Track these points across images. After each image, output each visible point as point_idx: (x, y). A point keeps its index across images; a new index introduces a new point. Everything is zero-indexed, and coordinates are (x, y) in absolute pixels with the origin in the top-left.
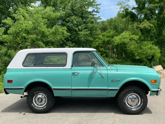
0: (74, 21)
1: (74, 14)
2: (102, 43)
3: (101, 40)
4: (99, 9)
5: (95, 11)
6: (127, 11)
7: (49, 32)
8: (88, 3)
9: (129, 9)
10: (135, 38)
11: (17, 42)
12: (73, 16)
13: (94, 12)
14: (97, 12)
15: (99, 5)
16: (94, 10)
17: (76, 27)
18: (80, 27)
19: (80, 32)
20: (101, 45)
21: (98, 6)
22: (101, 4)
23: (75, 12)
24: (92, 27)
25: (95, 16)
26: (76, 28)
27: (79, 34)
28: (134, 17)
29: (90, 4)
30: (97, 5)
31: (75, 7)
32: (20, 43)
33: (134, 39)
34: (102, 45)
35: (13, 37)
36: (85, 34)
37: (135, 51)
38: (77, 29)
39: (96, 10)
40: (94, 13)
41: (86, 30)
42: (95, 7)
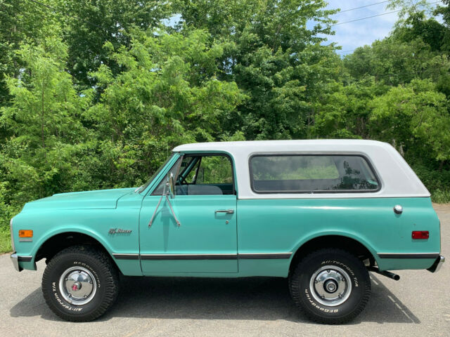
0: (264, 60)
1: (264, 42)
2: (343, 116)
3: (342, 105)
4: (334, 22)
5: (322, 29)
6: (420, 19)
7: (195, 95)
8: (303, 9)
9: (425, 13)
10: (434, 99)
11: (119, 121)
12: (261, 46)
13: (319, 32)
14: (327, 32)
15: (332, 12)
16: (319, 28)
17: (268, 76)
18: (278, 75)
19: (276, 89)
20: (339, 120)
21: (329, 16)
22: (339, 10)
23: (267, 36)
24: (313, 73)
25: (322, 43)
26: (267, 78)
27: (274, 93)
28: (440, 37)
29: (309, 12)
30: (327, 13)
31: (266, 24)
32: (126, 124)
33: (429, 102)
34: (344, 120)
35: (112, 109)
36: (291, 92)
37: (435, 136)
38: (270, 80)
39: (324, 26)
40: (319, 35)
41: (293, 81)
42: (322, 18)
